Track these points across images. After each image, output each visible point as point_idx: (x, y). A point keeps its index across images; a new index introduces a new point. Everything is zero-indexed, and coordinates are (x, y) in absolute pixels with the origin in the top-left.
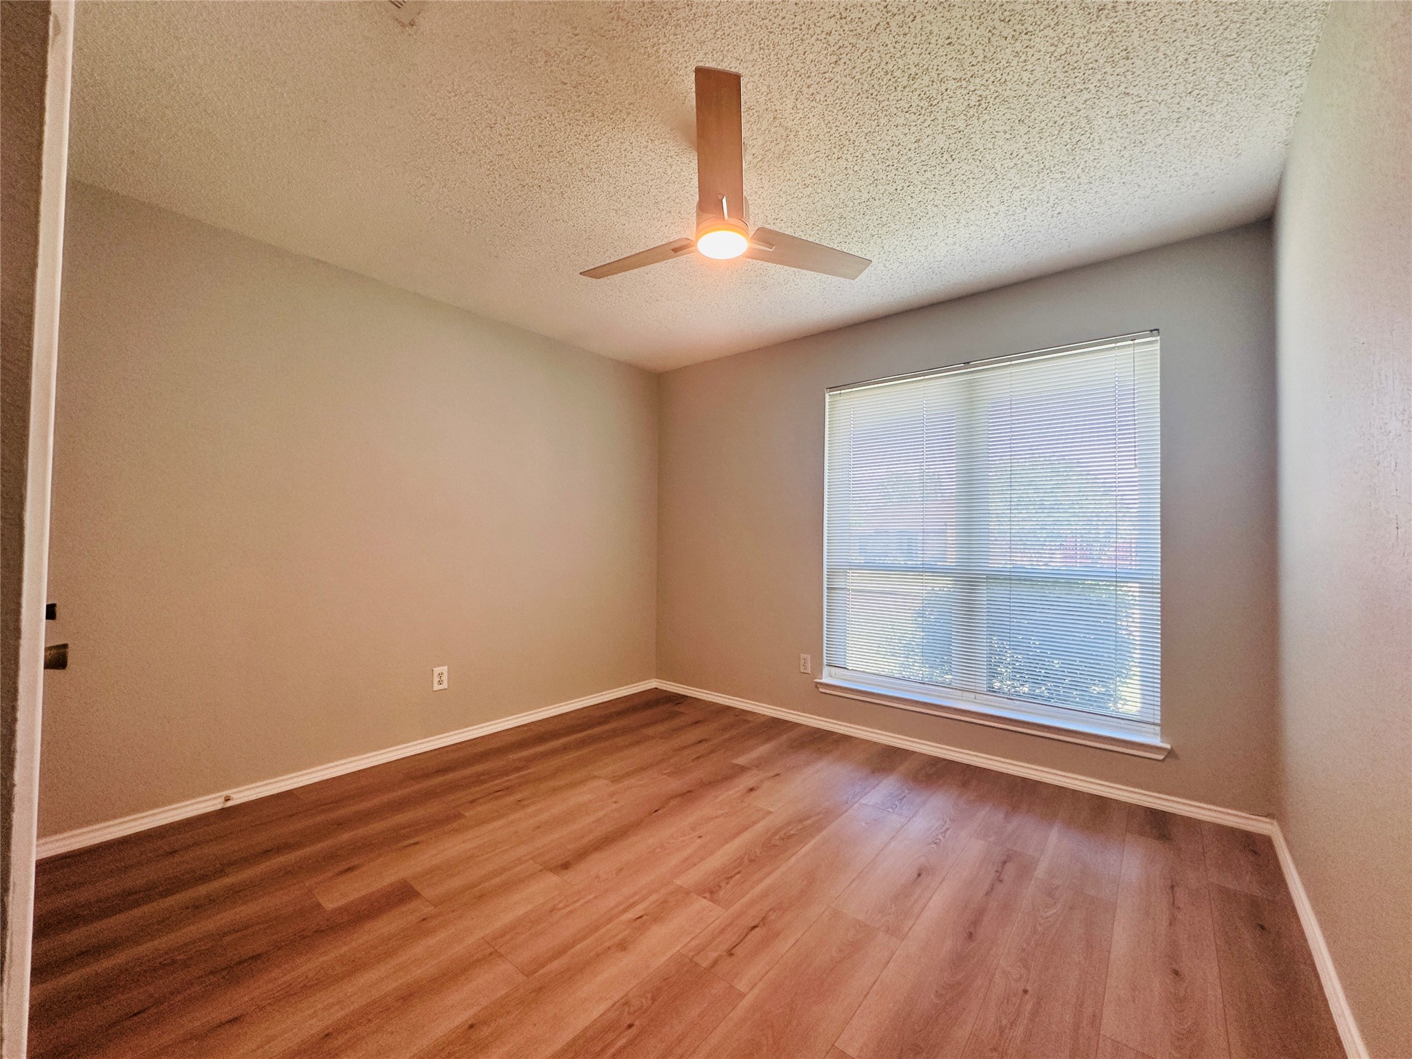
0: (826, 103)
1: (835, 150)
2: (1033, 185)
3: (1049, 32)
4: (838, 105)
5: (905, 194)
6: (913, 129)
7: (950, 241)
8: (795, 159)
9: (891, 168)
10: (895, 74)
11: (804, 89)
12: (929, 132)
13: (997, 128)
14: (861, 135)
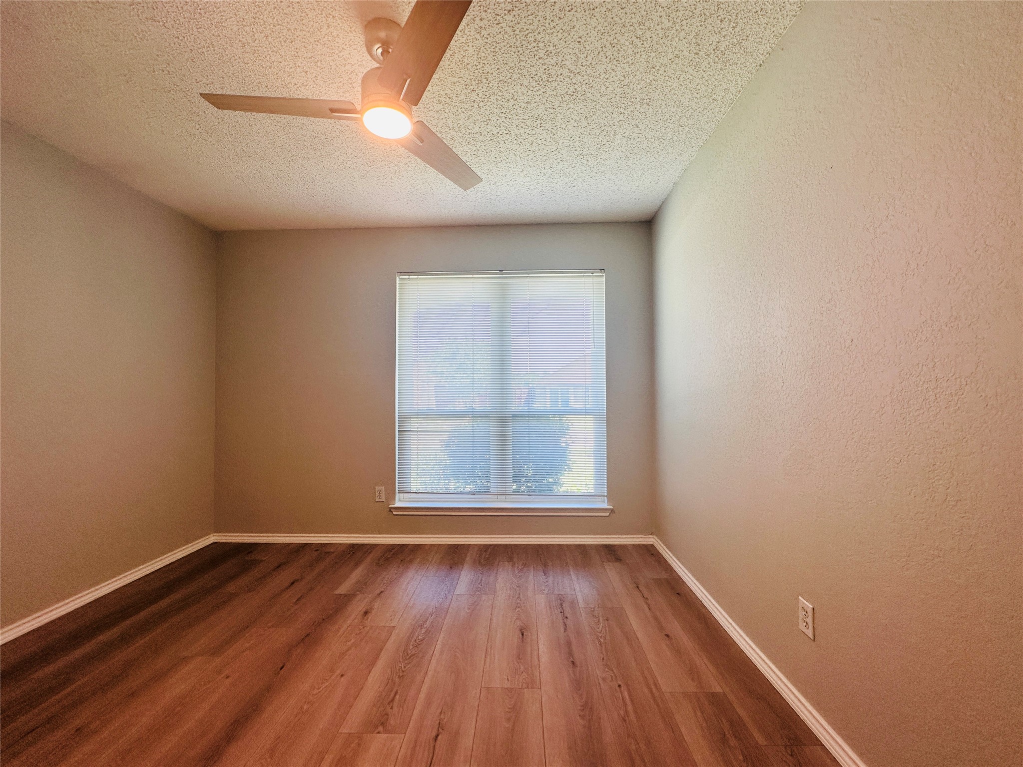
0: (486, 40)
1: (474, 83)
2: (571, 163)
3: (626, 66)
4: (493, 47)
5: (501, 139)
6: (530, 92)
7: (511, 183)
8: (442, 75)
9: (503, 115)
10: (540, 45)
11: (477, 19)
12: (537, 100)
13: (573, 116)
14: (497, 80)
